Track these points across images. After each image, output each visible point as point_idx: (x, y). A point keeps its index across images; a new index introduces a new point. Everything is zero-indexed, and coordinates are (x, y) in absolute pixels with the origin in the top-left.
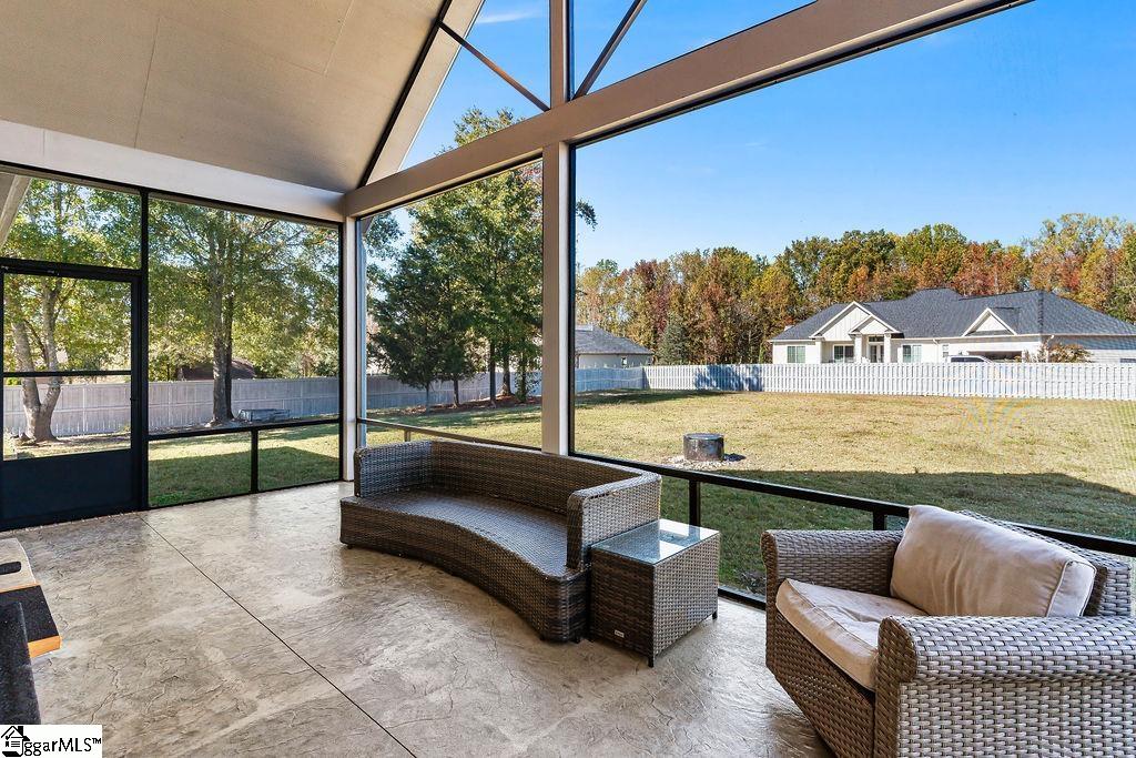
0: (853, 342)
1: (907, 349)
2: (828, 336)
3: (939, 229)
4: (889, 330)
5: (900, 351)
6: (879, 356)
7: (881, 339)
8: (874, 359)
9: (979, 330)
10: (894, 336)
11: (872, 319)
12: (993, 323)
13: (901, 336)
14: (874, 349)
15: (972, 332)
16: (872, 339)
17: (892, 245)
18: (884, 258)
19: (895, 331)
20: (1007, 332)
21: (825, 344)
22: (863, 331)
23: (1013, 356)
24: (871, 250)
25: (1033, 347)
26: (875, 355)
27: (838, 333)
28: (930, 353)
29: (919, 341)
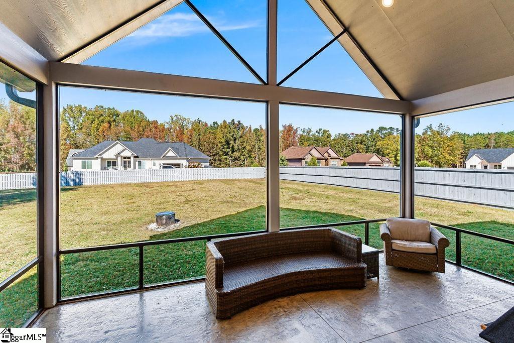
0: (117, 159)
1: (140, 162)
2: (105, 156)
3: (137, 112)
4: (133, 154)
5: (137, 163)
6: (127, 165)
7: (129, 158)
8: (125, 167)
9: (167, 155)
10: (135, 157)
11: (125, 149)
12: (171, 154)
13: (137, 157)
14: (125, 162)
15: (164, 156)
16: (125, 158)
17: (118, 115)
18: (114, 121)
19: (136, 155)
20: (176, 156)
21: (102, 159)
22: (122, 154)
23: (178, 166)
24: (109, 116)
25: (184, 163)
26: (126, 165)
27: (110, 155)
28: (148, 164)
29: (145, 159)
